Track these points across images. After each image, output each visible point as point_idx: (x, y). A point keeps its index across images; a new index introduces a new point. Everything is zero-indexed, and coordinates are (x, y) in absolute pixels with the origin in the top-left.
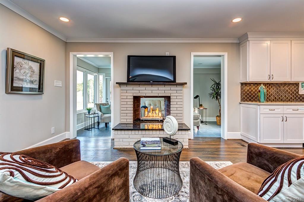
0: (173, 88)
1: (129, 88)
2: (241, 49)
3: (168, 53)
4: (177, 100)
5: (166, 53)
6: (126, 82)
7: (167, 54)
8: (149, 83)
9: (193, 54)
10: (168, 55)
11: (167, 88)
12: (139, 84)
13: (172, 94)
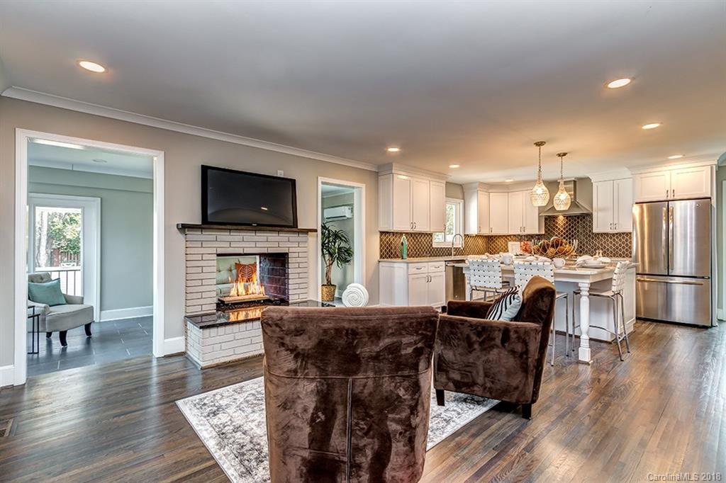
0: (294, 237)
1: (209, 235)
2: (381, 182)
3: (282, 172)
4: (299, 260)
5: (279, 171)
6: (200, 223)
7: (280, 174)
8: (249, 228)
9: (321, 179)
10: (282, 176)
11: (283, 237)
12: (230, 230)
13: (291, 250)
